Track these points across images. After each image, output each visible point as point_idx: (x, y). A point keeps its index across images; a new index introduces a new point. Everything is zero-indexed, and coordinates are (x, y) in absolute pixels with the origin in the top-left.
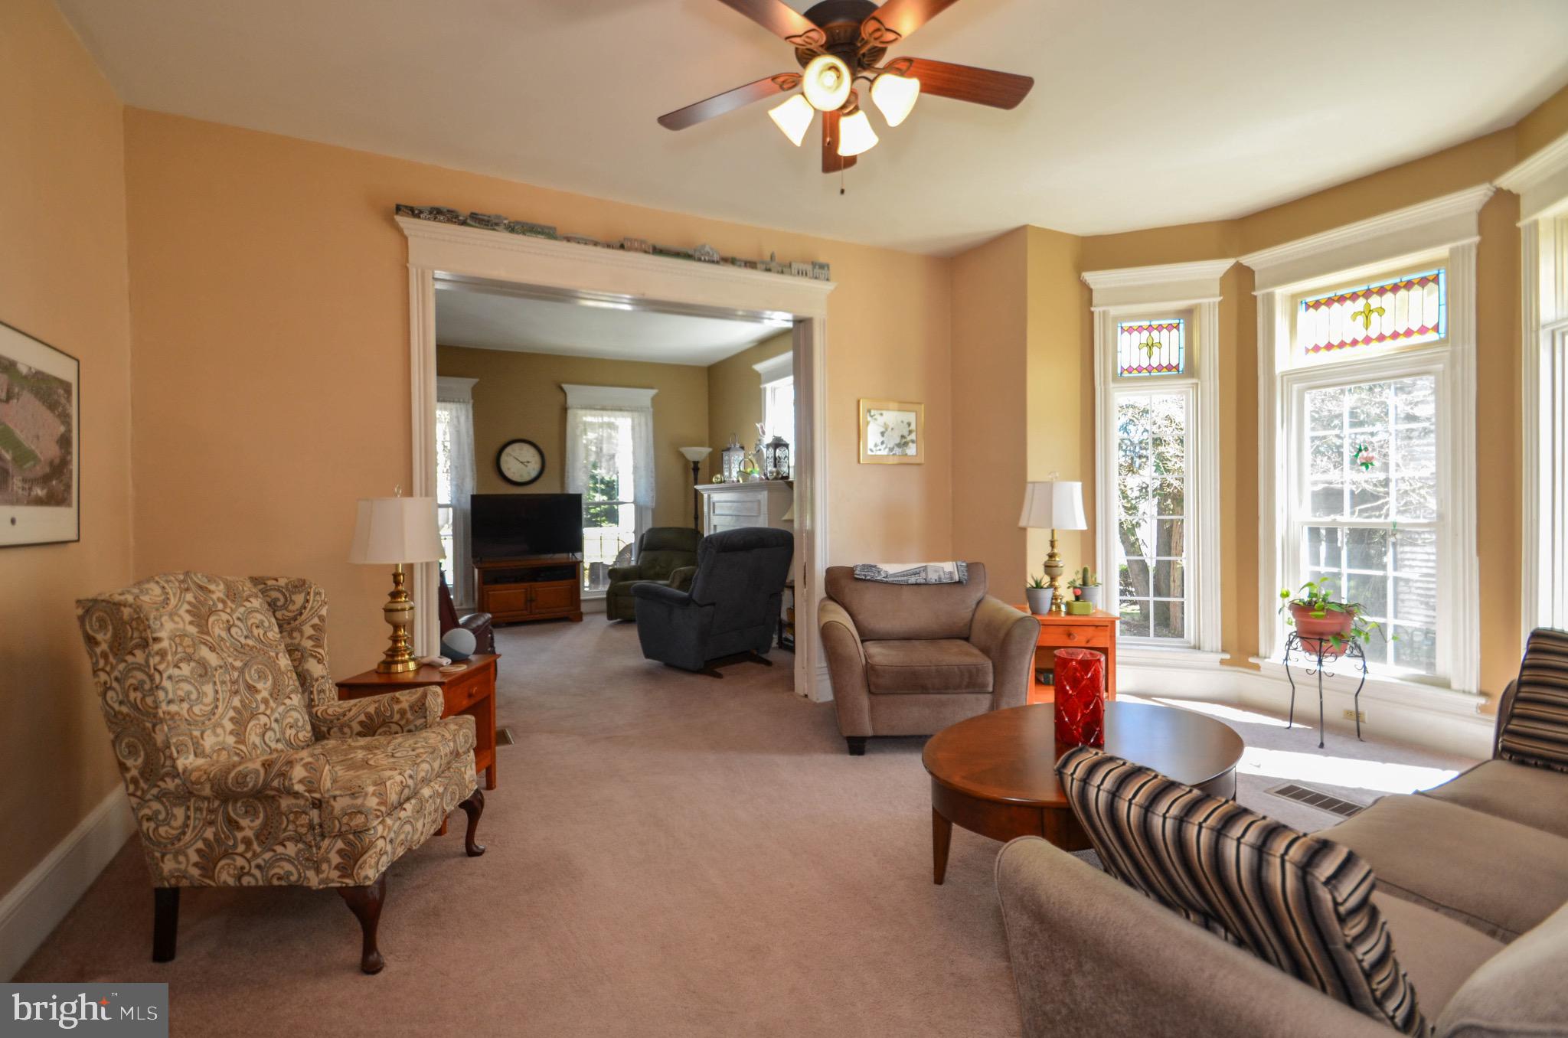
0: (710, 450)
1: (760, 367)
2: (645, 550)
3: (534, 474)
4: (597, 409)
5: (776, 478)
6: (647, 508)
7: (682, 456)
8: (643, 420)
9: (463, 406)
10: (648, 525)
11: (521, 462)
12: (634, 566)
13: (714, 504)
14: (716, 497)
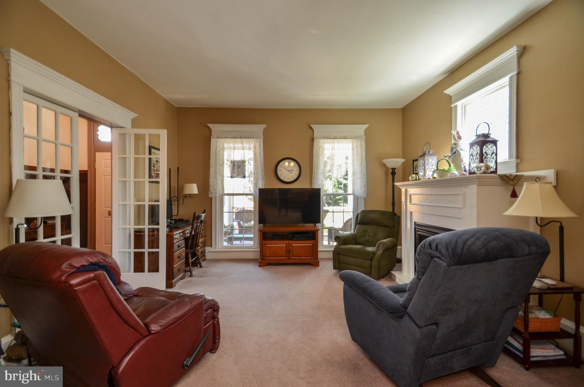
0: (404, 160)
1: (450, 91)
2: (359, 224)
3: (295, 177)
4: (331, 138)
5: (484, 173)
6: (361, 198)
7: (384, 165)
8: (359, 144)
9: (258, 140)
10: (362, 208)
11: (288, 171)
12: (353, 234)
13: (410, 196)
14: (412, 191)
